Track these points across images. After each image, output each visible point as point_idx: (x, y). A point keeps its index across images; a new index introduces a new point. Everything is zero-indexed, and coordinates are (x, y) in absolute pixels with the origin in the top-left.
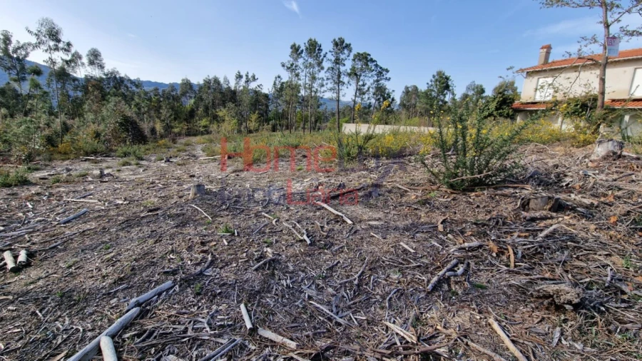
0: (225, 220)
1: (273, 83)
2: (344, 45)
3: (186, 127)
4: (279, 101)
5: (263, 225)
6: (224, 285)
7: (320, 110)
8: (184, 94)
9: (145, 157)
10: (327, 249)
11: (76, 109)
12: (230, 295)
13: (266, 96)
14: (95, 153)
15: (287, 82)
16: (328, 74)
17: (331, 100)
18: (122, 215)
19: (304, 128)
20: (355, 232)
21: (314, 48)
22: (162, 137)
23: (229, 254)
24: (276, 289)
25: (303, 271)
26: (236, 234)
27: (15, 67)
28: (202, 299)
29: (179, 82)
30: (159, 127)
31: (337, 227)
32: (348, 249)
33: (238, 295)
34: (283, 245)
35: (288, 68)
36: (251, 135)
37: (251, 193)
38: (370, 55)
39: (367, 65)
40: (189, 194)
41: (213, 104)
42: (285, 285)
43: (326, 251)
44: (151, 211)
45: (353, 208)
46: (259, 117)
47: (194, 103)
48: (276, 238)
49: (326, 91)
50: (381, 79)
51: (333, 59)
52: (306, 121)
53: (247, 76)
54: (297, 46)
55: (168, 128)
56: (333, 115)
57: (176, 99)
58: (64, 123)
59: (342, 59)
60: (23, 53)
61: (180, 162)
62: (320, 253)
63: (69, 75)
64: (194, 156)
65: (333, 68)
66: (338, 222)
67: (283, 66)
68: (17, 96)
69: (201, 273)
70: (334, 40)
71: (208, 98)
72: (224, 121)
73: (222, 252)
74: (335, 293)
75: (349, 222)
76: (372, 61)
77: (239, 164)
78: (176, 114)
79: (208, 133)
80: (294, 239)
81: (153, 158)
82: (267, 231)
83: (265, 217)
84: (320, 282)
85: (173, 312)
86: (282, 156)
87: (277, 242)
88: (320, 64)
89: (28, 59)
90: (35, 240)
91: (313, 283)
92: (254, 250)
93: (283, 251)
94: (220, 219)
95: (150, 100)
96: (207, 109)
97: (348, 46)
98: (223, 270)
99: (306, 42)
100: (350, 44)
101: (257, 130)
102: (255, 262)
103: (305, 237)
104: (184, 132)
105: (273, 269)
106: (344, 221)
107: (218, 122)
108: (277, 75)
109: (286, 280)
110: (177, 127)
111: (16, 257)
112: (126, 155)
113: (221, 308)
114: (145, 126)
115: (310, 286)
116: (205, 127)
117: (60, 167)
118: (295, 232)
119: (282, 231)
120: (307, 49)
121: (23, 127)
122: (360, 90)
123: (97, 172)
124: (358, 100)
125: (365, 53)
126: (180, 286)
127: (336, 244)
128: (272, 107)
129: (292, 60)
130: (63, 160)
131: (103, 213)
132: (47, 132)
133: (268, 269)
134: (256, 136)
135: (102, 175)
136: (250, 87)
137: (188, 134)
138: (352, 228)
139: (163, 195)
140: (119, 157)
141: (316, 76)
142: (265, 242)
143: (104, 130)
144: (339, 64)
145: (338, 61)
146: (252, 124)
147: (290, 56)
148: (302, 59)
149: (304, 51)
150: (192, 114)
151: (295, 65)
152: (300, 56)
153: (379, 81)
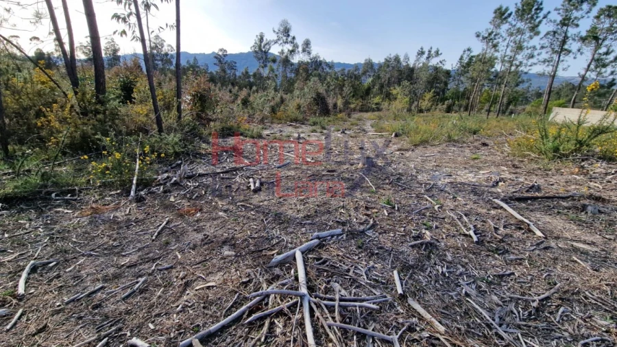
0: (387, 193)
1: (459, 57)
3: (361, 104)
4: (462, 78)
5: (424, 207)
6: (381, 248)
7: (520, 88)
8: (364, 73)
9: (326, 127)
10: (499, 255)
11: (289, 87)
12: (386, 259)
13: (448, 73)
14: (296, 120)
15: (478, 56)
16: (545, 41)
17: (542, 75)
18: (310, 170)
19: (489, 111)
20: (546, 248)
21: (529, 8)
22: (341, 111)
23: (388, 224)
24: (430, 271)
25: (463, 266)
26: (396, 209)
27: (262, 57)
28: (362, 252)
29: (363, 62)
30: (340, 103)
31: (518, 234)
32: (530, 264)
33: (392, 261)
34: (444, 232)
35: (484, 38)
36: (422, 114)
37: (414, 174)
40: (358, 163)
41: (389, 82)
42: (440, 271)
43: (496, 255)
44: (329, 171)
45: (547, 219)
46: (434, 96)
47: (372, 81)
48: (438, 224)
49: (535, 64)
51: (559, 18)
52: (494, 102)
53: (430, 51)
55: (346, 103)
56: (539, 95)
57: (357, 78)
58: (282, 98)
59: (576, 18)
61: (353, 135)
62: (488, 256)
63: (289, 61)
64: (364, 130)
65: (555, 32)
66: (520, 229)
67: (478, 36)
68: (261, 77)
69: (363, 232)
71: (385, 76)
72: (396, 99)
73: (382, 220)
74: (501, 303)
75: (539, 233)
77: (405, 143)
78: (355, 92)
79: (379, 110)
80: (457, 231)
81: (332, 129)
82: (428, 214)
83: (427, 200)
84: (484, 286)
85: (341, 254)
86: (455, 141)
87: (437, 227)
88: (533, 28)
89: (270, 51)
90: (264, 175)
91: (473, 282)
92: (412, 228)
93: (443, 238)
94: (382, 191)
95: (337, 79)
96: (382, 86)
98: (381, 236)
101: (428, 110)
102: (412, 239)
103: (471, 233)
104: (358, 108)
105: (430, 253)
106: (530, 231)
107: (390, 100)
108: (466, 48)
109: (442, 267)
110: (353, 103)
111: (255, 183)
112: (315, 124)
113: (376, 265)
114: (330, 101)
115: (470, 283)
116: (377, 104)
117: (277, 128)
118: (460, 223)
119: (444, 218)
121: (262, 99)
122: (599, 60)
123: (296, 135)
124: (592, 75)
126: (347, 236)
127: (513, 253)
128: (452, 86)
129: (492, 27)
130: (278, 124)
131: (298, 166)
132: (272, 104)
133: (425, 250)
134: (427, 116)
135: (299, 138)
136: (430, 64)
137: (361, 111)
138: (542, 242)
139: (338, 160)
140: (310, 125)
141: (525, 44)
142: (425, 224)
143: (303, 104)
144: (567, 25)
145: (566, 22)
146: (425, 104)
147: (490, 22)
148: (508, 24)
149: (513, 14)
150: (368, 91)
151: (494, 33)
152: (505, 22)
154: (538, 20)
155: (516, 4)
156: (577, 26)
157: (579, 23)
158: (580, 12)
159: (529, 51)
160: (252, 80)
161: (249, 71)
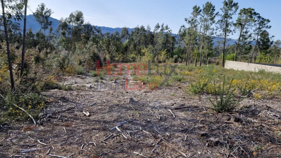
1: (179, 30)
2: (233, 4)
3: (122, 57)
8: (123, 37)
13: (174, 38)
14: (81, 73)
16: (218, 25)
21: (209, 8)
27: (44, 22)
30: (108, 57)
35: (189, 22)
36: (160, 64)
38: (254, 10)
39: (251, 17)
40: (128, 101)
41: (139, 43)
46: (167, 53)
47: (129, 42)
50: (263, 27)
51: (223, 14)
53: (162, 26)
54: (197, 7)
55: (112, 58)
57: (118, 39)
59: (230, 14)
60: (48, 14)
65: (222, 21)
67: (186, 20)
68: (43, 37)
70: (225, 1)
71: (136, 39)
72: (144, 55)
76: (255, 14)
78: (117, 49)
79: (134, 61)
81: (108, 79)
88: (212, 19)
96: (135, 46)
97: (235, 5)
99: (205, 4)
100: (237, 3)
101: (164, 61)
104: (121, 60)
107: (141, 55)
108: (182, 25)
110: (117, 57)
116: (133, 58)
120: (204, 9)
122: (243, 36)
125: (250, 9)
128: (176, 46)
129: (193, 16)
135: (91, 87)
137: (123, 62)
141: (209, 27)
144: (227, 18)
145: (226, 16)
146: (162, 57)
147: (192, 13)
148: (200, 15)
149: (202, 10)
150: (126, 48)
151: (194, 20)
152: (198, 14)
153: (261, 28)
154: (214, 15)
155: (203, 5)
156: (231, 18)
157: (232, 16)
158: (232, 12)
159: (211, 31)
160: (35, 38)
161: (32, 31)
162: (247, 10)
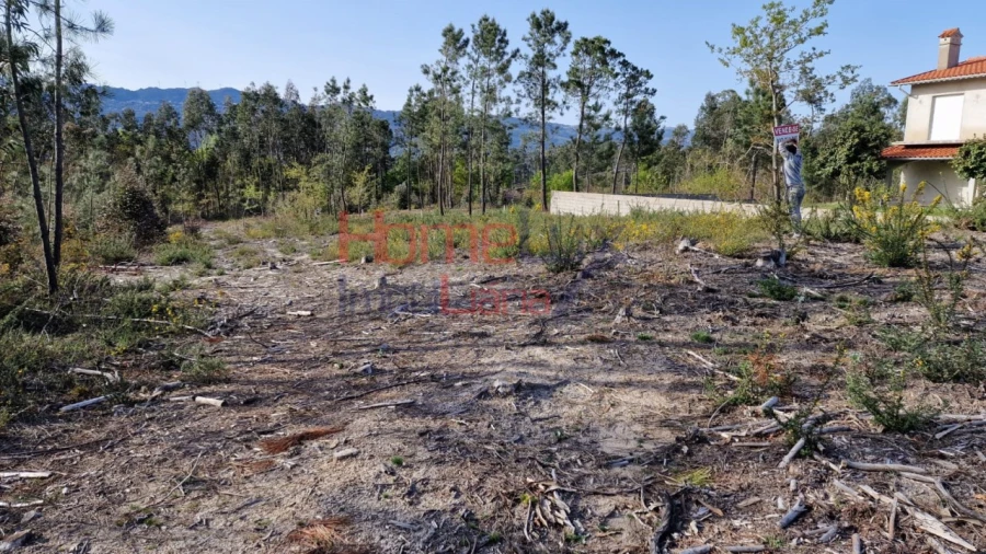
1: (405, 101)
2: (554, 25)
16: (520, 87)
21: (491, 36)
35: (437, 77)
36: (354, 216)
38: (609, 43)
39: (605, 63)
50: (637, 92)
51: (531, 54)
54: (456, 30)
59: (551, 55)
65: (530, 75)
67: (426, 72)
70: (534, 16)
76: (614, 54)
88: (503, 70)
97: (562, 27)
99: (476, 23)
100: (566, 24)
101: (366, 206)
120: (476, 39)
122: (590, 118)
125: (598, 39)
128: (396, 152)
129: (444, 58)
134: (365, 219)
144: (542, 65)
145: (541, 60)
147: (440, 50)
148: (466, 57)
149: (471, 43)
151: (450, 71)
152: (461, 53)
153: (631, 96)
154: (506, 58)
155: (473, 26)
157: (556, 62)
158: (554, 47)
159: (504, 105)
162: (593, 42)
